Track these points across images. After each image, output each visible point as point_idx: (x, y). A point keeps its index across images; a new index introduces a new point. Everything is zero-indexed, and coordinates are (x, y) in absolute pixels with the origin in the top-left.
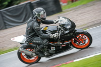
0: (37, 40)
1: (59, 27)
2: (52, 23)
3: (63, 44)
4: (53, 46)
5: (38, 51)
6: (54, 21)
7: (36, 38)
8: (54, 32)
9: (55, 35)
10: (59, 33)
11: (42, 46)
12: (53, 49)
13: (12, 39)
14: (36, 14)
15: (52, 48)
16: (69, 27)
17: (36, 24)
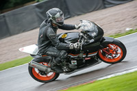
0: (52, 51)
1: (81, 34)
2: (73, 28)
3: (87, 57)
4: (74, 59)
5: (54, 66)
6: (76, 26)
7: (50, 49)
8: (74, 41)
9: (75, 45)
10: (81, 42)
11: (59, 59)
12: (74, 63)
13: (20, 49)
14: (50, 17)
15: (72, 62)
16: (94, 34)
17: (50, 30)
